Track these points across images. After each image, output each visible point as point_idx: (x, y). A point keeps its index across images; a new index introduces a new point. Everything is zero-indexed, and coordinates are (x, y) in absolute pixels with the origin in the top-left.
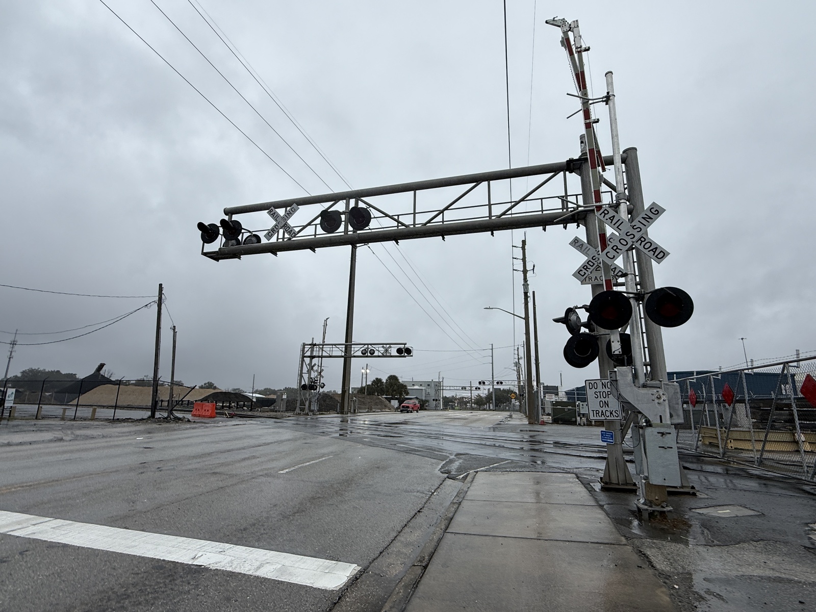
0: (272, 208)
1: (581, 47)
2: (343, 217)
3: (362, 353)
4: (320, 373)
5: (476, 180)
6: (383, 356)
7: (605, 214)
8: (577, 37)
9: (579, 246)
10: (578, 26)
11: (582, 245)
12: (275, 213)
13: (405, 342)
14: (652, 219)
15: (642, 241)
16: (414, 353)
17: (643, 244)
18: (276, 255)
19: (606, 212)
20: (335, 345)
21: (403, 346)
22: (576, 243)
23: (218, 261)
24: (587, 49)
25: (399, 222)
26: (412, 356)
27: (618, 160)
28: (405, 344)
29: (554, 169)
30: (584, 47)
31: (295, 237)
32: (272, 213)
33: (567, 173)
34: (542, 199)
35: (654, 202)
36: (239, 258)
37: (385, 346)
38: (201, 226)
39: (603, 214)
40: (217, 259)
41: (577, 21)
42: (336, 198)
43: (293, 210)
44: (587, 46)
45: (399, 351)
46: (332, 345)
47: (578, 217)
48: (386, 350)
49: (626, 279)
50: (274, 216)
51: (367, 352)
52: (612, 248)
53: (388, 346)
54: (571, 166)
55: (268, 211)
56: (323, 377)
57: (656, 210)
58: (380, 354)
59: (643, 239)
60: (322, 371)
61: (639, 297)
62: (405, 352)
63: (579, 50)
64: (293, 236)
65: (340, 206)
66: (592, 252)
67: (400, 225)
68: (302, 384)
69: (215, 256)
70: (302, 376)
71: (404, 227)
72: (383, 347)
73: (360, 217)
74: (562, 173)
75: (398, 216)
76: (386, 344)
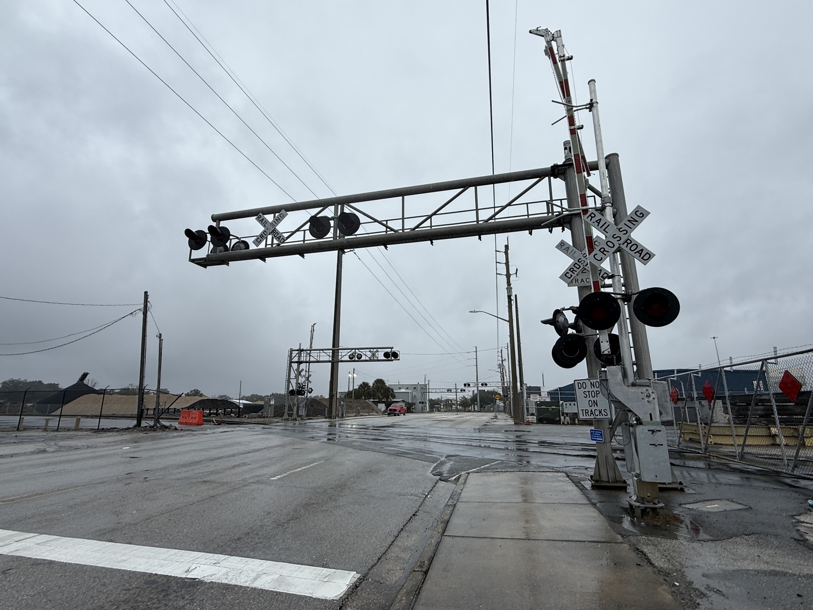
0: (261, 214)
1: (564, 56)
2: (332, 223)
3: (349, 358)
4: (308, 378)
5: (464, 185)
6: (370, 360)
7: (592, 217)
8: (561, 46)
9: (565, 249)
10: (561, 36)
11: (568, 248)
12: (263, 219)
13: (391, 346)
14: (637, 221)
15: (628, 244)
16: (401, 357)
17: (629, 245)
18: (264, 260)
19: (593, 215)
20: (322, 350)
21: (390, 350)
22: (562, 246)
23: (206, 268)
24: (570, 58)
25: (387, 227)
26: (399, 360)
27: (602, 165)
28: (392, 348)
29: (539, 175)
30: (567, 56)
31: (283, 243)
32: (260, 219)
33: (552, 178)
34: (527, 204)
35: (638, 206)
36: (228, 264)
37: (372, 350)
38: (188, 232)
39: (590, 217)
40: (205, 266)
41: (560, 31)
42: (324, 204)
43: (282, 216)
44: (570, 55)
45: (386, 355)
46: (320, 350)
47: (563, 221)
48: (374, 355)
49: (613, 281)
50: (263, 222)
51: (354, 356)
52: (600, 250)
53: (375, 350)
54: (556, 171)
55: (256, 217)
56: (310, 382)
57: (641, 213)
58: (367, 359)
59: (629, 241)
60: (309, 376)
61: (626, 298)
62: (391, 356)
63: (562, 58)
64: (281, 241)
65: (329, 212)
66: (578, 254)
67: (388, 230)
68: (290, 390)
69: (204, 263)
70: (290, 382)
71: (393, 232)
72: (370, 351)
73: (349, 223)
74: (547, 178)
75: (387, 221)
76: (373, 349)
